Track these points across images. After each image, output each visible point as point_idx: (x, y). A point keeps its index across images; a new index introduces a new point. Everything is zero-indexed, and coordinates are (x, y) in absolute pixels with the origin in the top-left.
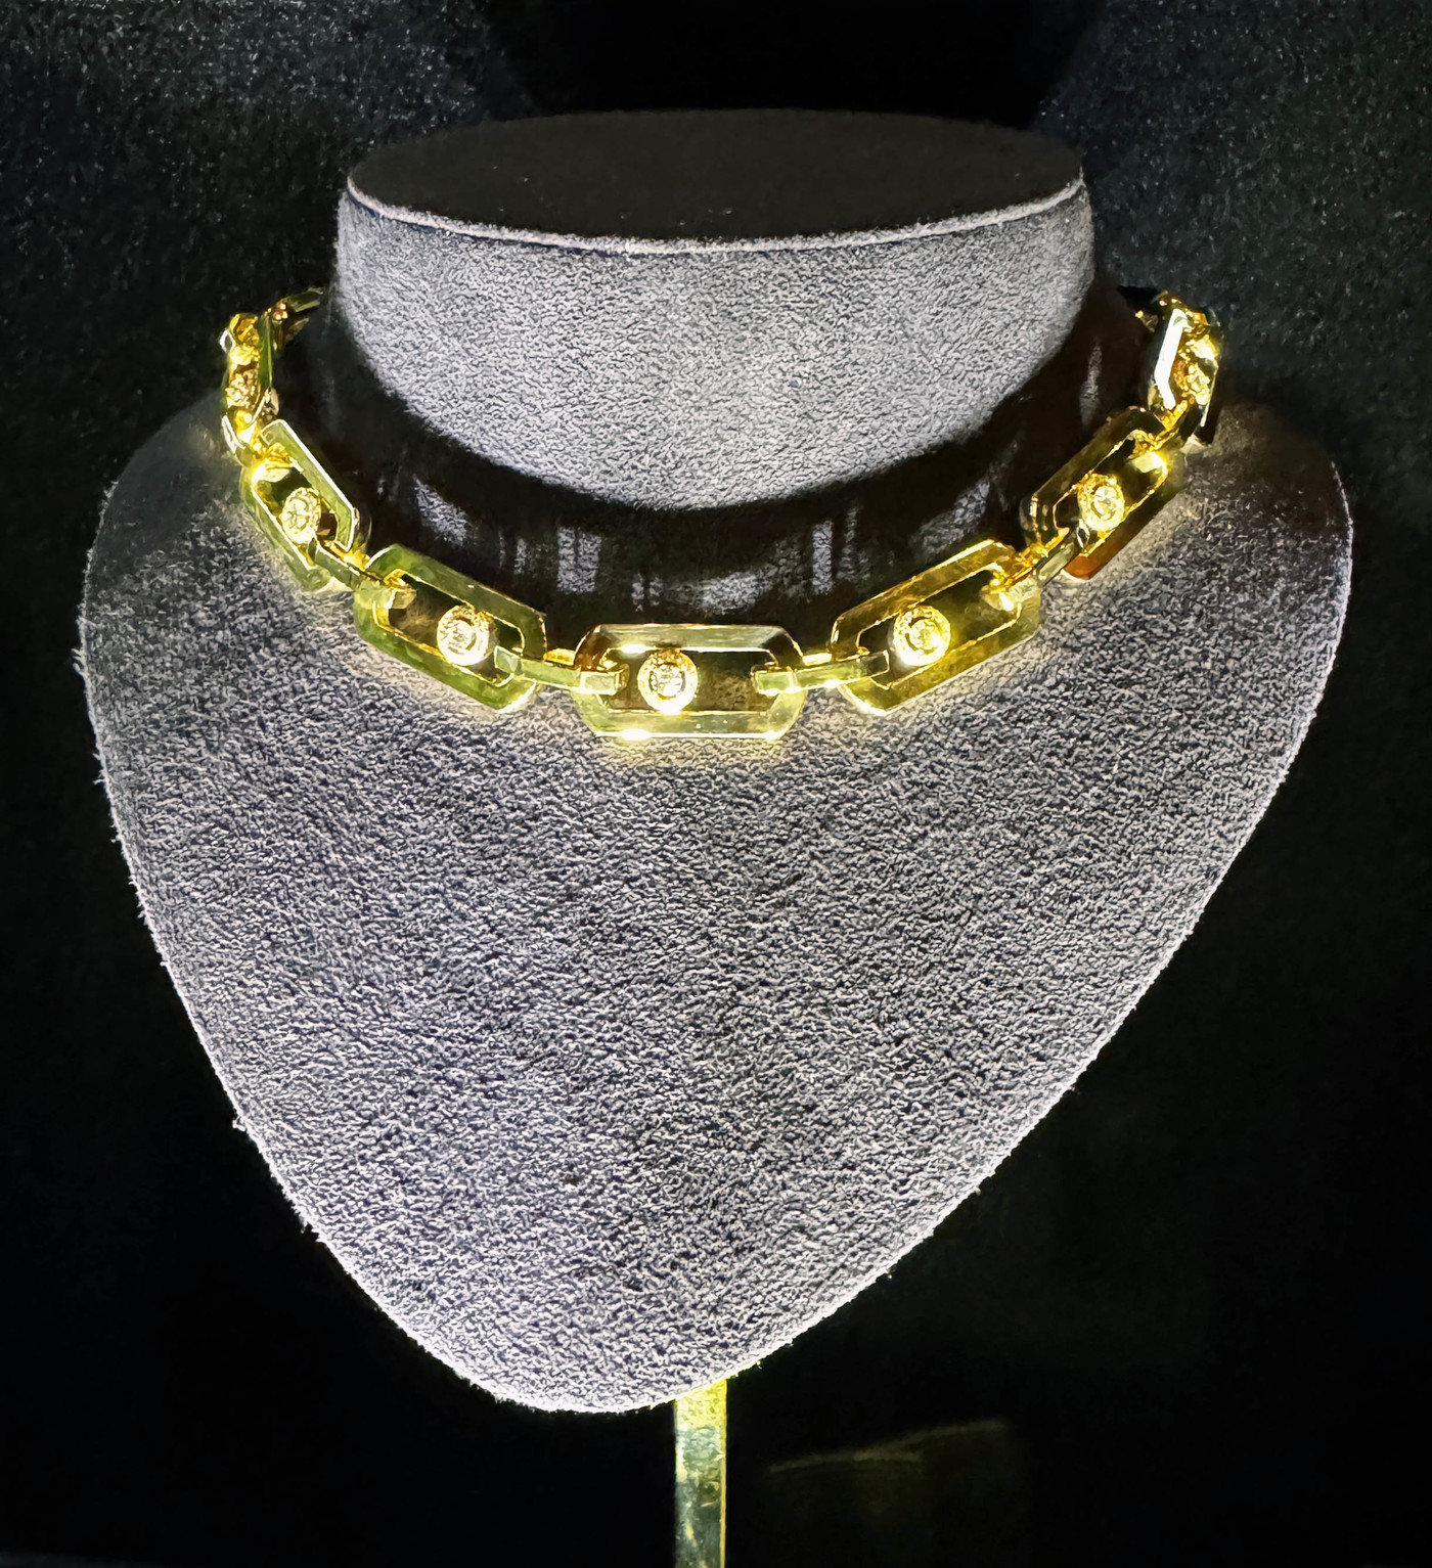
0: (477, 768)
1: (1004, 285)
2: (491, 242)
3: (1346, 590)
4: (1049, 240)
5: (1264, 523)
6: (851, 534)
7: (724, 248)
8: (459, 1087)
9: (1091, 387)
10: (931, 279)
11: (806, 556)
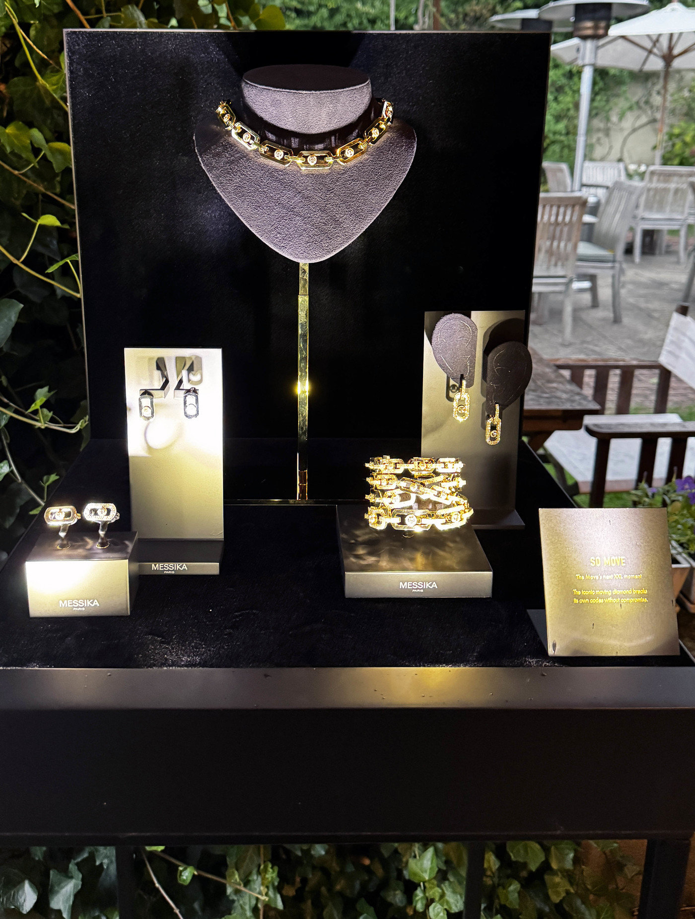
0: (282, 175)
1: (359, 98)
2: (281, 91)
3: (415, 149)
4: (365, 90)
5: (401, 137)
6: (337, 138)
7: (319, 92)
8: (286, 220)
9: (372, 115)
10: (348, 97)
11: (331, 141)
